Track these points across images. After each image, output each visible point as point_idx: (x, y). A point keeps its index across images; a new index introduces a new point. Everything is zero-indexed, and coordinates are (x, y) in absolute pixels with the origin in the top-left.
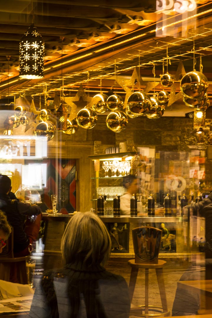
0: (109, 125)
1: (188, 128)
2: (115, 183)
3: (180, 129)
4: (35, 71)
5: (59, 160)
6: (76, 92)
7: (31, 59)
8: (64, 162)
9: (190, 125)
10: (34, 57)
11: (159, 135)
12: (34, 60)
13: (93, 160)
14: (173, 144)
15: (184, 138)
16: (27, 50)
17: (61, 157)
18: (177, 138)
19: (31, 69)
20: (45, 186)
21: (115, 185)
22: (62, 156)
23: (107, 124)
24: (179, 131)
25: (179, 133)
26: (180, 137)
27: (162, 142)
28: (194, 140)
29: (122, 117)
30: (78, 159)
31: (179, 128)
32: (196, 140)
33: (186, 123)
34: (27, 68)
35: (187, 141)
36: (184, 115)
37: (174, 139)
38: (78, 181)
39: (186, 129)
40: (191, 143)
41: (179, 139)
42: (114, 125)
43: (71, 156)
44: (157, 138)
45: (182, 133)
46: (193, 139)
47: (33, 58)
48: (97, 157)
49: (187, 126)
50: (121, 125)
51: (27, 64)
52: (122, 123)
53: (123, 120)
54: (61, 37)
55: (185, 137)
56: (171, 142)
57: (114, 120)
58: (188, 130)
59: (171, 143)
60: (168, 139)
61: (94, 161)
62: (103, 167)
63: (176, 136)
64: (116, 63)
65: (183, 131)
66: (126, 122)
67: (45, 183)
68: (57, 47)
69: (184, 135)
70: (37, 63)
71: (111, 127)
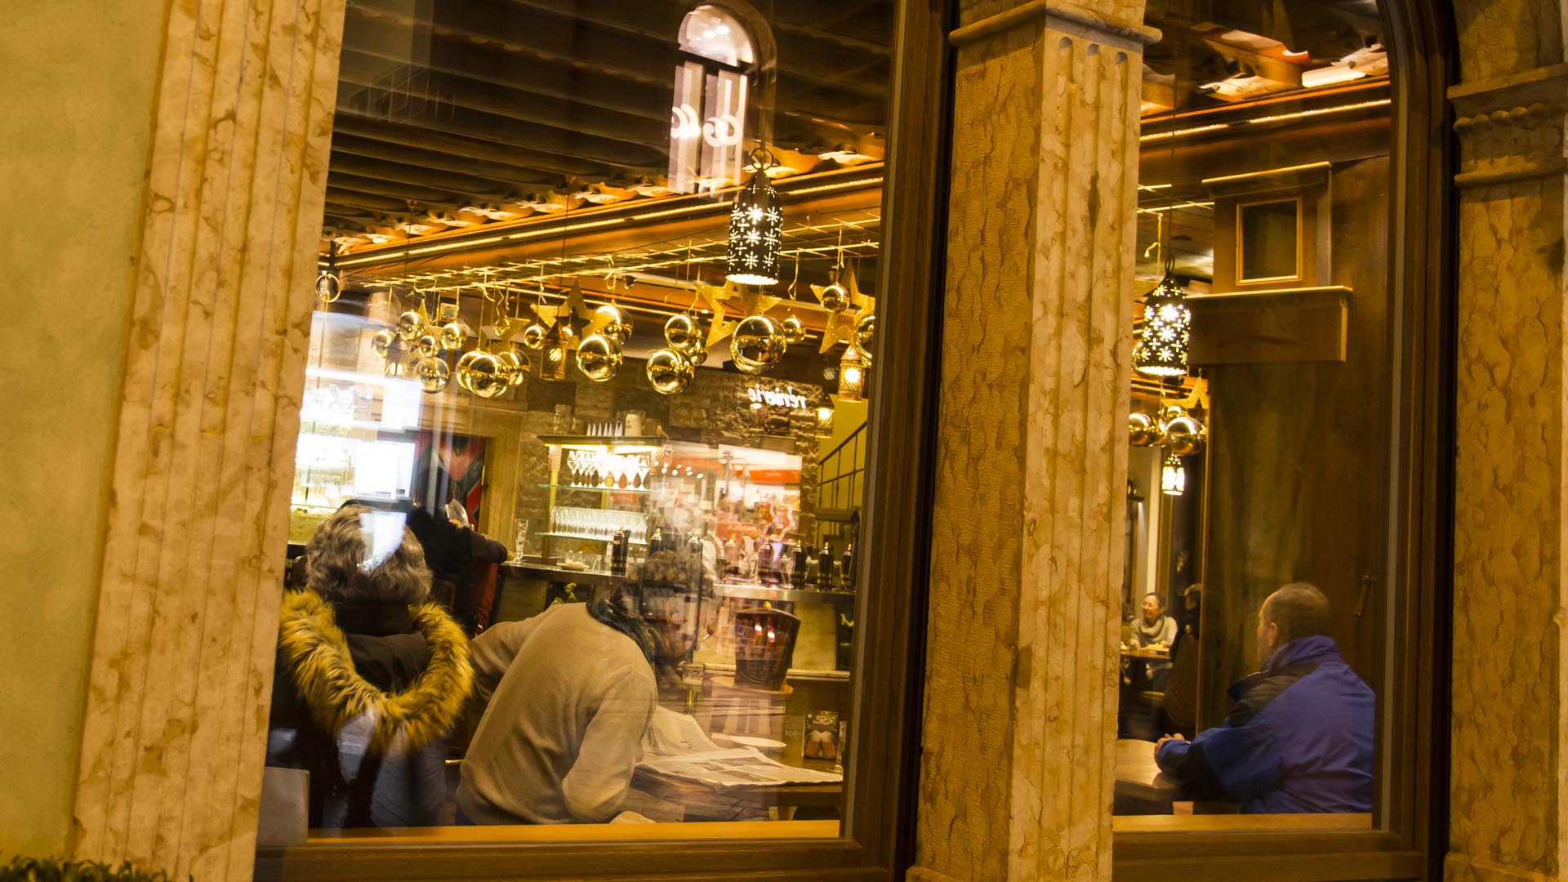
0: (653, 375)
1: (726, 393)
2: (566, 499)
3: (710, 394)
4: (767, 267)
5: (444, 436)
6: (563, 301)
7: (762, 242)
8: (460, 442)
9: (730, 387)
10: (768, 239)
11: (666, 403)
12: (769, 245)
13: (546, 445)
14: (692, 424)
15: (715, 414)
16: (754, 223)
17: (451, 430)
18: (700, 413)
19: (761, 263)
20: (407, 495)
21: (566, 502)
22: (455, 429)
23: (650, 375)
24: (708, 397)
25: (708, 402)
26: (708, 412)
27: (671, 417)
28: (736, 420)
29: (683, 362)
30: (490, 438)
31: (708, 391)
32: (740, 420)
33: (722, 381)
34: (751, 260)
35: (721, 420)
36: (720, 365)
37: (695, 414)
38: (487, 486)
39: (722, 394)
40: (729, 427)
41: (705, 415)
42: (664, 377)
43: (480, 431)
44: (662, 408)
45: (712, 402)
46: (733, 417)
47: (765, 241)
48: (558, 440)
49: (724, 389)
50: (680, 381)
51: (752, 253)
52: (682, 375)
53: (685, 370)
54: (567, 176)
55: (718, 412)
56: (688, 419)
57: (667, 368)
58: (725, 397)
59: (688, 423)
60: (684, 412)
61: (548, 448)
62: (569, 463)
63: (699, 408)
64: (693, 248)
65: (715, 399)
66: (690, 375)
67: (407, 489)
68: (538, 195)
69: (717, 408)
70: (772, 251)
71: (657, 382)
